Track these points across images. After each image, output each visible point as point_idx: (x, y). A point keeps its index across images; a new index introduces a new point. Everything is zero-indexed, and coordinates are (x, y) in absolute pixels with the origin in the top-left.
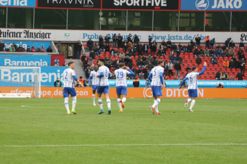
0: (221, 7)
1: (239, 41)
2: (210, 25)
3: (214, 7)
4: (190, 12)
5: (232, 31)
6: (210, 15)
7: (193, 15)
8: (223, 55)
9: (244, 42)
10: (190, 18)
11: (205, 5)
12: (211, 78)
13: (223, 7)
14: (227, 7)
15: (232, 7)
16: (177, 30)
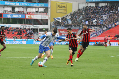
0: (15, 17)
1: (20, 27)
2: (12, 22)
3: (13, 17)
4: (6, 18)
5: (18, 24)
6: (12, 19)
7: (7, 19)
8: (16, 31)
9: (22, 27)
10: (6, 20)
11: (10, 16)
12: (12, 38)
13: (16, 17)
14: (17, 17)
15: (18, 17)
16: (2, 23)
